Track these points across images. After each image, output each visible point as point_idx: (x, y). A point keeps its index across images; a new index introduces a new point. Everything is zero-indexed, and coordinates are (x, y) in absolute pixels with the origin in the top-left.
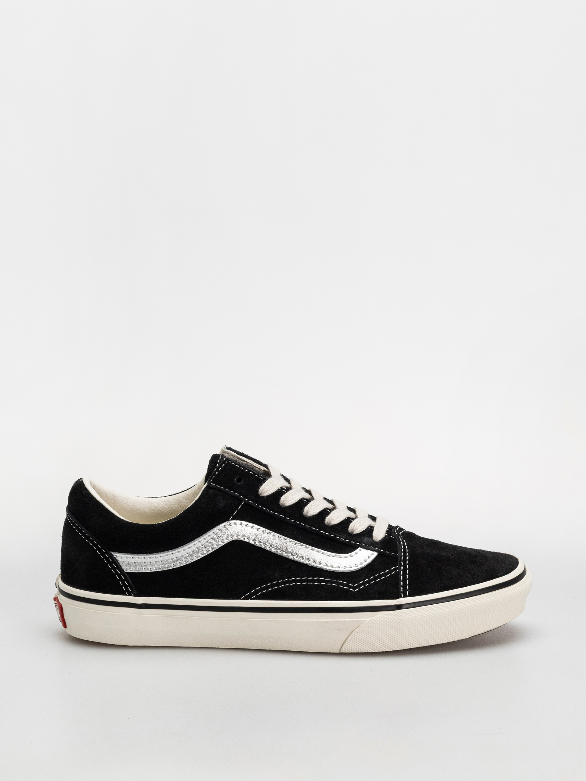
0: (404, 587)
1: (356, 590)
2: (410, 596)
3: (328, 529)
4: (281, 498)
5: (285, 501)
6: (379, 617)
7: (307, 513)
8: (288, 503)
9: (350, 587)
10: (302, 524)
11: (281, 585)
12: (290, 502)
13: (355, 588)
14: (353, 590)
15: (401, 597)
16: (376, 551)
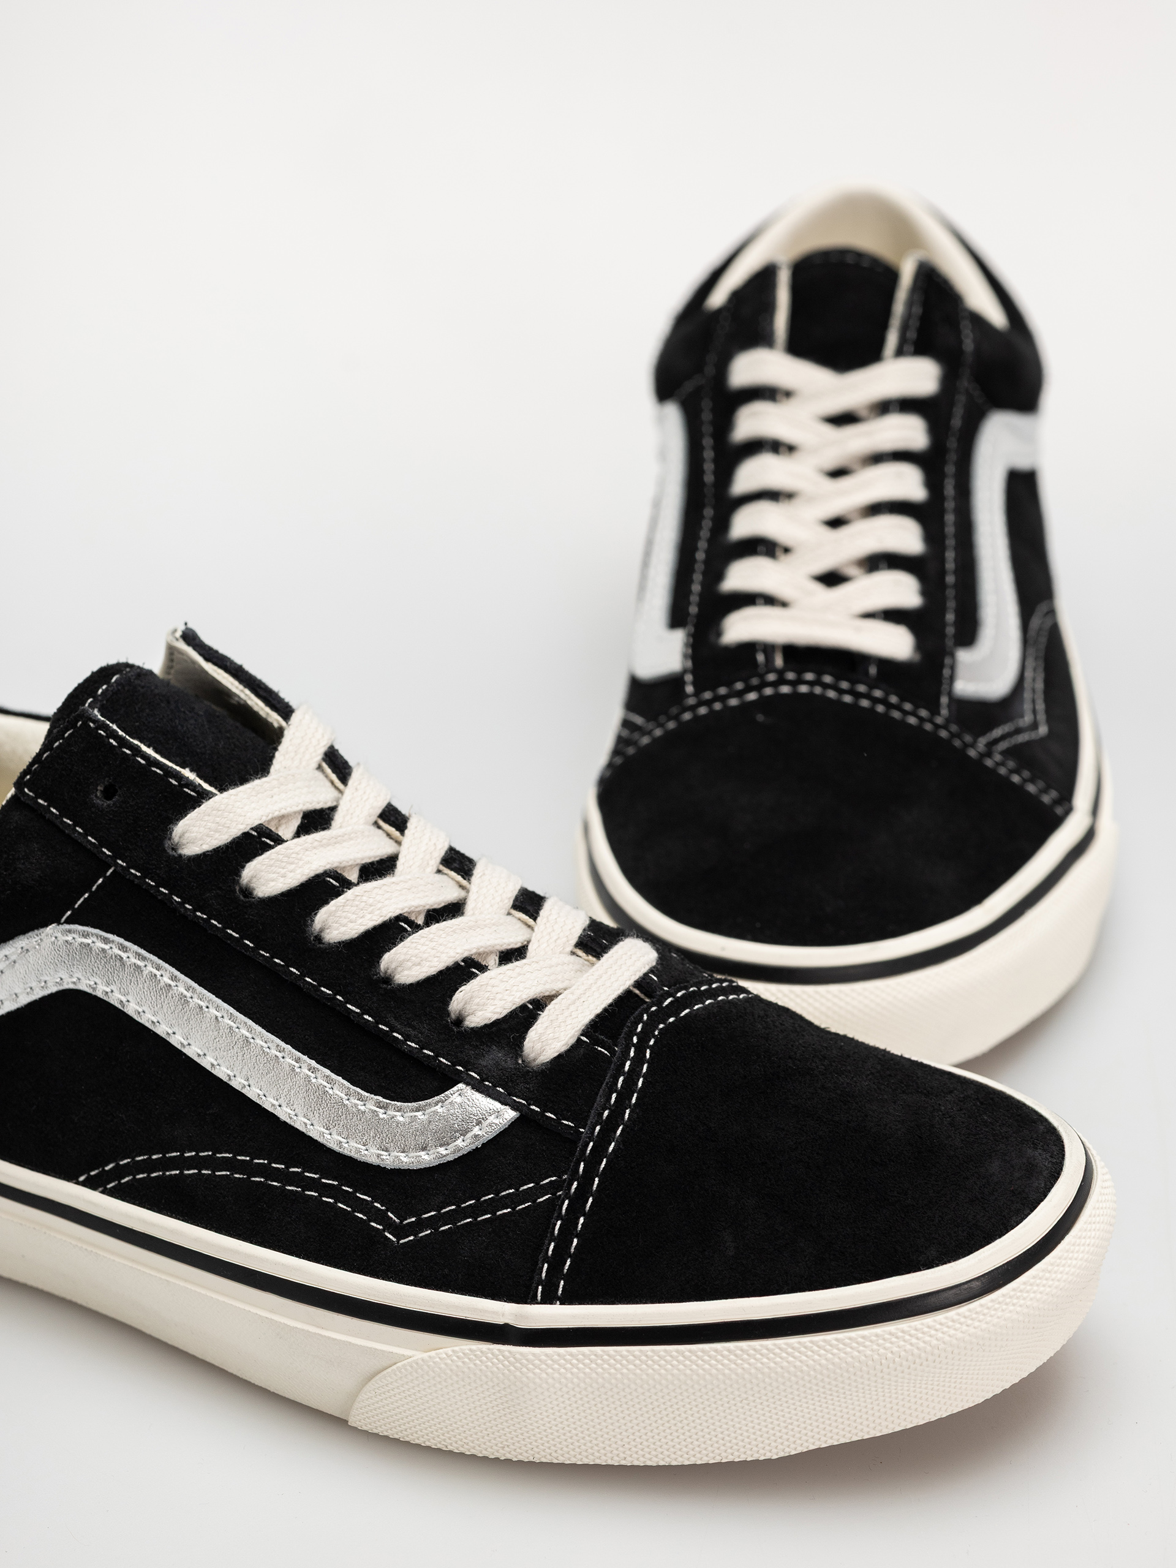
0: (556, 1264)
1: (402, 1241)
2: (569, 1299)
3: (375, 999)
4: (243, 867)
5: (254, 880)
6: (445, 1356)
7: (322, 930)
8: (263, 888)
9: (389, 1225)
10: (292, 969)
11: (188, 1170)
12: (272, 884)
13: (400, 1232)
14: (394, 1240)
15: (533, 1301)
16: (515, 1107)
